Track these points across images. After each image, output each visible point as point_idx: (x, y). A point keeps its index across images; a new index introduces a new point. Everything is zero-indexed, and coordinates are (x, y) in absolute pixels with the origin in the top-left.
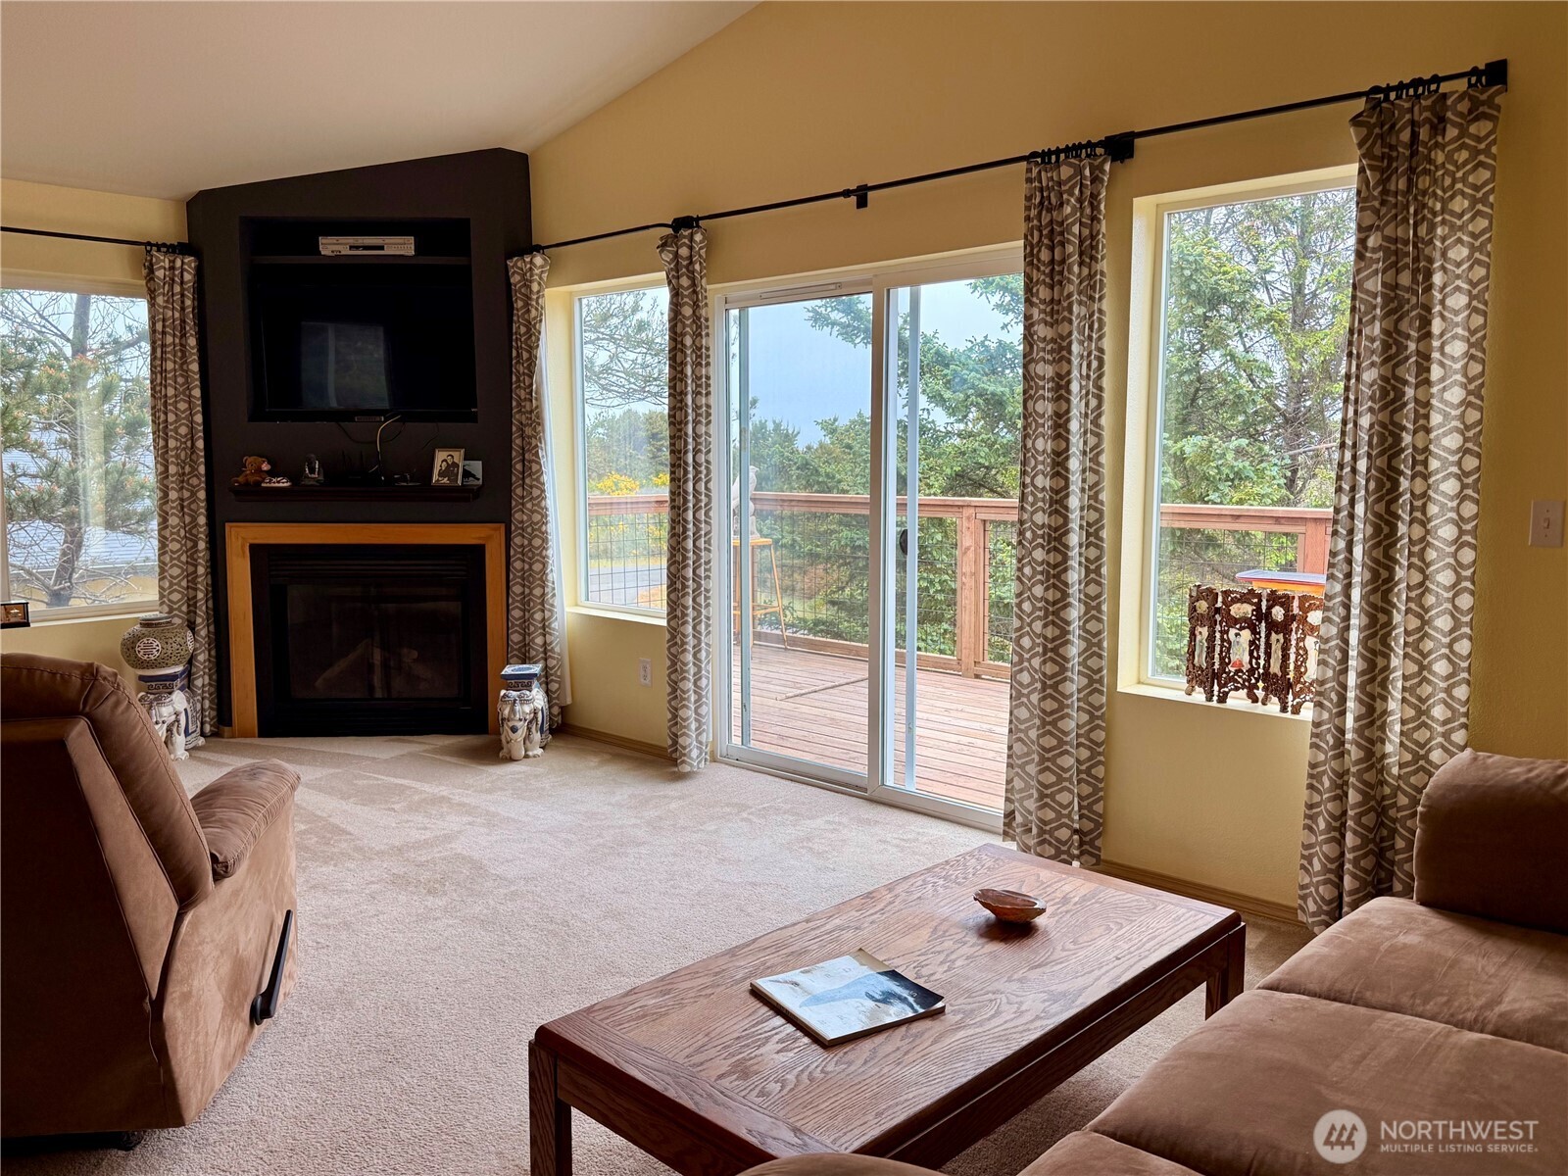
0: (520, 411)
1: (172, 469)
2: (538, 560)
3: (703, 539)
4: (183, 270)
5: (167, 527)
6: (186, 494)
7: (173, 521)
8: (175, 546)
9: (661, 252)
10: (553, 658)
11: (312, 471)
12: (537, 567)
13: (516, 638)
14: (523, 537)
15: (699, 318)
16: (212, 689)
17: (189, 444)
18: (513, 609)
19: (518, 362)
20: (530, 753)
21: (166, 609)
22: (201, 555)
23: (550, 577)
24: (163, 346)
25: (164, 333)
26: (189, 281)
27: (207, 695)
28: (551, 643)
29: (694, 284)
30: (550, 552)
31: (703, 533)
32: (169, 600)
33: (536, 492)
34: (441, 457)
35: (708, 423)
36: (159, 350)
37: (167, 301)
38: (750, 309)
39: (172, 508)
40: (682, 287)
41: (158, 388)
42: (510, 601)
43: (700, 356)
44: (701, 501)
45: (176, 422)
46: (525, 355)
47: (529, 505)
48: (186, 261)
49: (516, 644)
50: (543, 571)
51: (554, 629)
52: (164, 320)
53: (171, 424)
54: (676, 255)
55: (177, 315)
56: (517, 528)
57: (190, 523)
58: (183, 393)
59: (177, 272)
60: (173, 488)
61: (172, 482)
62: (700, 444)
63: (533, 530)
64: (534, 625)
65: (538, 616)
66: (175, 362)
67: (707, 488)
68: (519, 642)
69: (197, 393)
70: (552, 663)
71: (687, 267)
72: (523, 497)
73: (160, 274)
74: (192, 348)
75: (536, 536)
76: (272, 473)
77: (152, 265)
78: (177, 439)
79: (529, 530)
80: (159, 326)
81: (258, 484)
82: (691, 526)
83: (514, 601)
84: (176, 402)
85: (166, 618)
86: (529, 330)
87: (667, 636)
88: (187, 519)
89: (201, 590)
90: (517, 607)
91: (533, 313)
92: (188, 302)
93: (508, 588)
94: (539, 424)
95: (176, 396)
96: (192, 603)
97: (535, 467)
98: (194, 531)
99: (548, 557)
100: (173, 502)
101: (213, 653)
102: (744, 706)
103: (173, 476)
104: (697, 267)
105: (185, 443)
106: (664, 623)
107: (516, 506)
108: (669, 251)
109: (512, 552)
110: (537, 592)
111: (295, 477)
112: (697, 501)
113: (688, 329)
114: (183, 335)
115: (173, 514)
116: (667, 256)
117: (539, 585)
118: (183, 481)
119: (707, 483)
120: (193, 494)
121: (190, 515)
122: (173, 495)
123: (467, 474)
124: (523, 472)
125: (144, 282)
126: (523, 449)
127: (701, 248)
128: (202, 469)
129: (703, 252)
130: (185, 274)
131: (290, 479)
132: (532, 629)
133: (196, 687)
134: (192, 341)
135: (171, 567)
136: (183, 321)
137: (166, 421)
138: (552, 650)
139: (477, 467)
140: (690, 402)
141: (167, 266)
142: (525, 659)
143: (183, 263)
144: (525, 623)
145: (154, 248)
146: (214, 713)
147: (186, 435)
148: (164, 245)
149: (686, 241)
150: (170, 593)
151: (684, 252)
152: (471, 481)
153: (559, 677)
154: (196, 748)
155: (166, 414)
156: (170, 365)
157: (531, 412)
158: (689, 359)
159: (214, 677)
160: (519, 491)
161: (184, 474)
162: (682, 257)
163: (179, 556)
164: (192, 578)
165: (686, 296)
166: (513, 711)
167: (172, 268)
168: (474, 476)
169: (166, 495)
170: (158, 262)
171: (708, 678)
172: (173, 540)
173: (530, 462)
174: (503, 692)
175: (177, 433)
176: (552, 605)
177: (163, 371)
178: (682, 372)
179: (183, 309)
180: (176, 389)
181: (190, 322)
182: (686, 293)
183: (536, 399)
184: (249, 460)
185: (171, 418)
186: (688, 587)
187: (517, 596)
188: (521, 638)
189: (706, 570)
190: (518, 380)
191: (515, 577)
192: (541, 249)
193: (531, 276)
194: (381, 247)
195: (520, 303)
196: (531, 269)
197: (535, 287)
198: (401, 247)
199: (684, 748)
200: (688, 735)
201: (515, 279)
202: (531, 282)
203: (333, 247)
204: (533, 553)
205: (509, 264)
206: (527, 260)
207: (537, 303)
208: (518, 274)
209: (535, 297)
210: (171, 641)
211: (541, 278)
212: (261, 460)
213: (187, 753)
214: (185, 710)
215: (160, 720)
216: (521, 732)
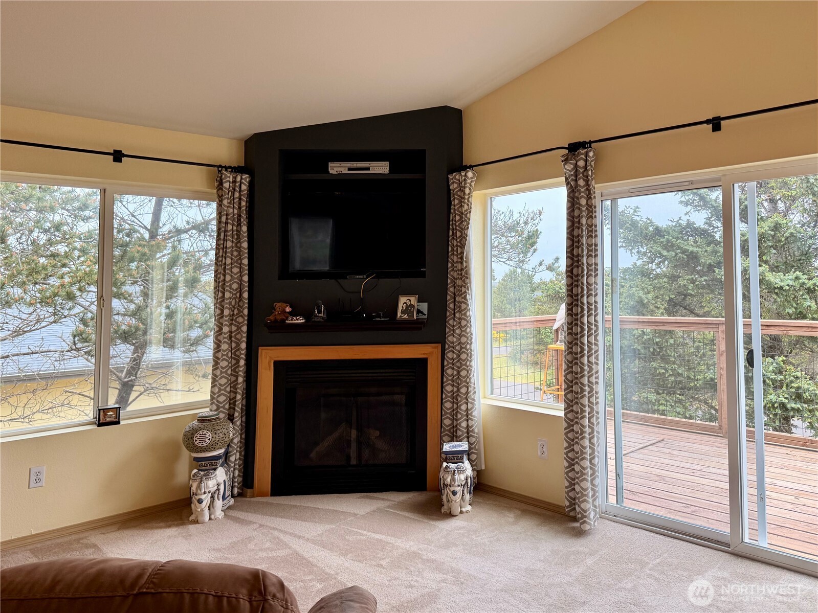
0: (453, 270)
1: (226, 312)
2: (464, 369)
3: (594, 356)
4: (241, 183)
5: (219, 351)
6: (234, 328)
7: (224, 347)
8: (224, 364)
9: (564, 165)
10: (473, 437)
11: (319, 312)
12: (463, 373)
13: (447, 422)
14: (453, 352)
15: (591, 207)
16: (241, 462)
17: (238, 295)
18: (446, 402)
19: (453, 238)
20: (464, 510)
21: (215, 407)
22: (241, 369)
23: (472, 380)
24: (226, 231)
25: (226, 223)
26: (245, 190)
27: (237, 467)
28: (472, 426)
29: (587, 184)
30: (472, 363)
31: (593, 351)
32: (218, 401)
33: (463, 323)
34: (403, 300)
35: (596, 275)
36: (222, 234)
37: (230, 203)
38: (618, 200)
39: (224, 338)
40: (580, 186)
41: (220, 259)
42: (444, 396)
43: (592, 231)
44: (592, 329)
45: (231, 281)
46: (458, 234)
47: (458, 331)
48: (244, 177)
49: (447, 426)
50: (468, 376)
51: (474, 416)
52: (227, 215)
53: (228, 282)
54: (576, 166)
55: (236, 211)
56: (449, 347)
57: (235, 347)
58: (237, 262)
59: (237, 184)
60: (226, 325)
61: (226, 321)
62: (591, 290)
63: (461, 348)
64: (460, 413)
65: (464, 407)
66: (232, 242)
67: (595, 321)
68: (449, 425)
69: (246, 261)
70: (473, 440)
71: (583, 173)
72: (454, 326)
73: (226, 185)
74: (244, 233)
75: (464, 352)
76: (294, 314)
78: (230, 292)
79: (458, 348)
80: (224, 219)
81: (283, 321)
82: (586, 347)
83: (447, 396)
84: (232, 268)
85: (213, 416)
86: (461, 218)
87: (565, 425)
88: (234, 345)
89: (239, 393)
90: (448, 401)
91: (466, 207)
92: (243, 204)
93: (442, 387)
94: (467, 278)
95: (232, 264)
96: (232, 402)
97: (463, 306)
98: (238, 353)
99: (471, 366)
100: (225, 334)
101: (243, 436)
102: (618, 475)
103: (226, 317)
104: (590, 173)
105: (236, 294)
106: (561, 414)
107: (449, 332)
108: (571, 164)
109: (446, 363)
110: (463, 390)
111: (308, 316)
112: (590, 329)
113: (584, 213)
114: (239, 225)
115: (225, 342)
116: (569, 167)
117: (465, 386)
118: (232, 320)
119: (596, 316)
120: (239, 328)
121: (235, 342)
122: (226, 329)
123: (419, 311)
124: (454, 309)
125: (216, 191)
126: (454, 294)
127: (592, 161)
128: (246, 312)
129: (593, 163)
130: (243, 185)
131: (305, 318)
132: (459, 416)
133: (231, 462)
134: (245, 228)
135: (221, 378)
136: (239, 216)
137: (224, 280)
138: (473, 431)
139: (424, 307)
140: (585, 262)
141: (231, 181)
142: (454, 437)
143: (241, 179)
144: (455, 413)
145: (224, 169)
146: (241, 479)
147: (236, 289)
148: (230, 167)
149: (583, 156)
150: (218, 396)
151: (581, 163)
152: (421, 316)
153: (477, 450)
154: (230, 508)
155: (224, 276)
156: (229, 244)
157: (462, 269)
158: (584, 233)
159: (243, 453)
160: (451, 322)
161: (233, 315)
162: (580, 167)
163: (227, 371)
164: (234, 385)
165: (583, 192)
166: (453, 479)
167: (234, 182)
168: (422, 313)
169: (221, 329)
170: (225, 178)
171: (598, 457)
172: (224, 360)
173: (459, 302)
174: (445, 464)
175: (231, 288)
176: (474, 400)
177: (225, 248)
178: (578, 242)
179: (240, 208)
180: (232, 259)
181: (244, 216)
182: (582, 190)
183: (466, 262)
184: (278, 305)
185: (228, 278)
186: (585, 391)
187: (449, 393)
188: (451, 422)
189: (596, 378)
190: (453, 250)
191: (448, 380)
192: (471, 167)
193: (465, 184)
194: (368, 169)
195: (456, 202)
196: (465, 179)
197: (467, 191)
198: (381, 168)
199: (585, 511)
200: (587, 502)
201: (453, 186)
202: (465, 188)
203: (336, 168)
204: (461, 363)
205: (450, 177)
206: (463, 174)
207: (468, 201)
208: (456, 183)
209: (467, 197)
210: (218, 432)
211: (471, 185)
212: (285, 305)
213: (223, 513)
214: (224, 481)
215: (207, 491)
216: (459, 495)
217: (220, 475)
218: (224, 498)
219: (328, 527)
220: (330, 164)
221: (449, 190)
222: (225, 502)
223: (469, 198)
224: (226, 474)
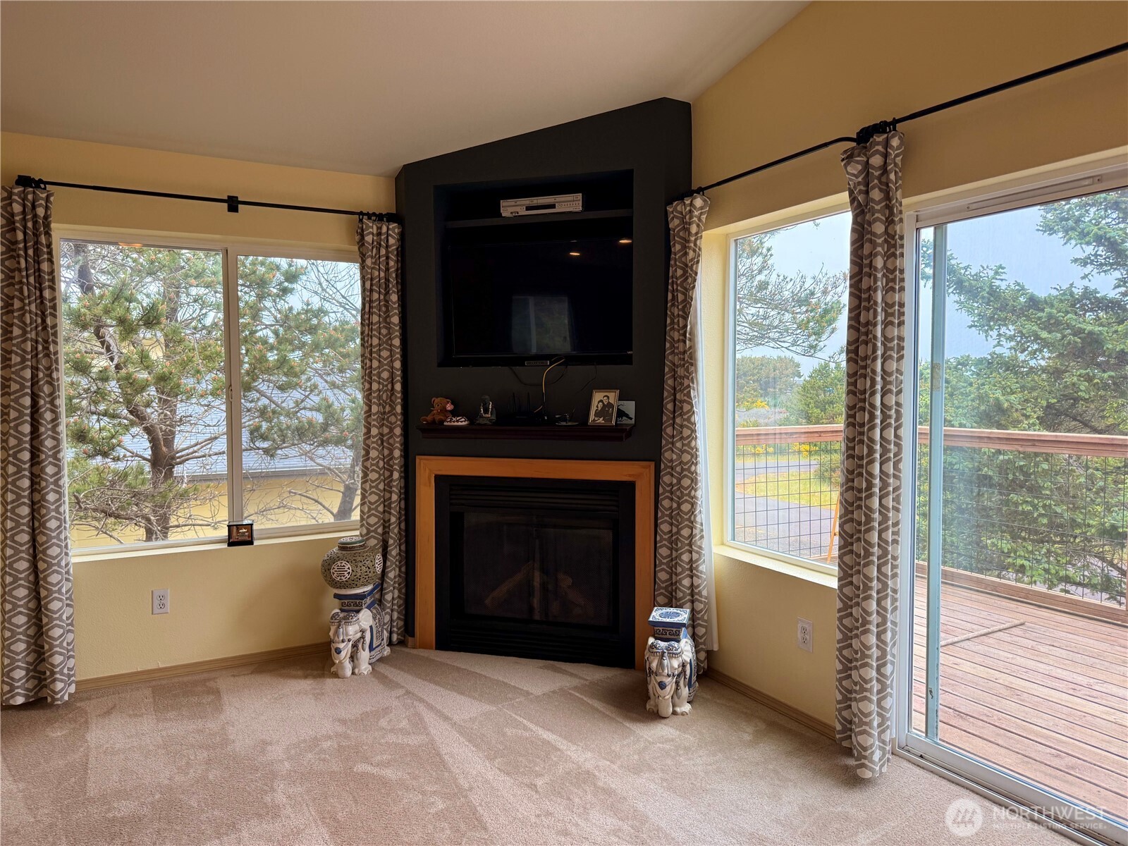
0: (673, 352)
1: (375, 409)
2: (686, 501)
3: (891, 497)
4: (388, 235)
5: (368, 459)
6: (386, 430)
7: (373, 454)
8: (373, 476)
9: (846, 166)
10: (701, 602)
11: (486, 411)
12: (685, 507)
13: (663, 576)
14: (672, 475)
15: (893, 237)
16: (401, 602)
17: (390, 387)
18: (661, 547)
19: (673, 305)
20: (678, 709)
21: (365, 531)
22: (395, 484)
23: (698, 519)
24: (371, 301)
25: (371, 290)
26: (393, 245)
27: (396, 607)
28: (698, 586)
29: (888, 197)
30: (699, 494)
31: (891, 489)
32: (367, 523)
33: (686, 432)
34: (598, 398)
35: (901, 358)
36: (367, 305)
37: (375, 263)
38: (949, 225)
39: (373, 442)
40: (873, 200)
41: (366, 339)
42: (658, 538)
43: (894, 280)
44: (889, 451)
45: (379, 367)
46: (681, 297)
47: (679, 445)
48: (391, 227)
49: (663, 582)
50: (692, 511)
51: (701, 572)
52: (372, 279)
53: (375, 370)
54: (867, 165)
55: (382, 274)
56: (667, 467)
57: (388, 455)
58: (386, 342)
59: (383, 237)
60: (374, 425)
61: (374, 420)
62: (890, 383)
63: (683, 470)
64: (680, 566)
65: (685, 557)
66: (380, 316)
67: (896, 436)
68: (666, 581)
69: (397, 342)
70: (699, 606)
71: (879, 178)
72: (673, 437)
73: (369, 238)
74: (394, 303)
75: (686, 476)
76: (454, 413)
77: (363, 230)
78: (379, 383)
79: (678, 469)
80: (368, 285)
81: (442, 422)
82: (877, 481)
83: (663, 539)
84: (380, 350)
85: (360, 542)
86: (685, 272)
87: (839, 605)
88: (386, 452)
89: (394, 515)
90: (665, 545)
91: (691, 254)
92: (392, 263)
93: (656, 525)
94: (692, 364)
95: (380, 345)
96: (386, 525)
97: (686, 407)
98: (391, 463)
99: (696, 498)
100: (374, 437)
101: (403, 569)
102: (929, 692)
103: (374, 415)
104: (892, 176)
105: (387, 386)
106: (833, 583)
107: (666, 445)
108: (858, 162)
109: (661, 490)
110: (685, 532)
111: (472, 417)
112: (885, 451)
113: (879, 249)
114: (387, 293)
115: (374, 448)
116: (855, 168)
117: (687, 526)
118: (383, 419)
119: (897, 428)
120: (391, 430)
121: (388, 449)
122: (374, 431)
123: (621, 414)
124: (674, 412)
125: (356, 248)
126: (674, 389)
127: (897, 156)
128: (399, 409)
129: (898, 160)
130: (390, 238)
131: (469, 418)
132: (679, 569)
133: (387, 601)
134: (394, 297)
135: (370, 494)
136: (387, 280)
137: (371, 367)
138: (700, 593)
139: (630, 407)
140: (879, 334)
141: (375, 232)
142: (672, 601)
143: (388, 229)
144: (673, 562)
145: (365, 217)
146: (401, 623)
147: (388, 379)
148: (374, 214)
149: (880, 148)
150: (368, 517)
151: (876, 161)
152: (625, 420)
153: (706, 621)
154: (381, 660)
155: (371, 360)
156: (375, 319)
157: (685, 352)
158: (879, 283)
159: (403, 591)
160: (669, 430)
161: (384, 413)
162: (874, 168)
163: (377, 485)
164: (387, 503)
165: (878, 211)
166: (661, 664)
167: (379, 234)
168: (627, 416)
169: (369, 431)
170: (368, 227)
171: (893, 663)
172: (373, 470)
173: (681, 402)
174: (651, 640)
175: (379, 378)
176: (700, 547)
177: (370, 324)
178: (869, 299)
179: (387, 269)
180: (380, 339)
181: (393, 281)
182: (878, 207)
183: (690, 340)
184: (437, 401)
185: (375, 364)
186: (872, 554)
187: (665, 534)
188: (668, 577)
189: (893, 533)
190: (673, 322)
191: (664, 515)
192: (701, 190)
193: (691, 218)
194: (553, 206)
195: (678, 247)
196: (690, 211)
197: (694, 229)
198: (570, 204)
199: (865, 749)
200: (869, 734)
201: (674, 224)
202: (690, 224)
203: (512, 208)
204: (682, 492)
205: (670, 209)
206: (688, 202)
207: (695, 245)
208: (677, 217)
209: (693, 239)
210: (360, 564)
211: (700, 220)
212: (445, 400)
213: (370, 667)
214: (371, 627)
215: (346, 638)
216: (670, 689)
217: (365, 618)
218: (371, 649)
219: (487, 707)
220: (503, 203)
221: (668, 230)
222: (373, 653)
223: (696, 240)
224: (374, 618)
